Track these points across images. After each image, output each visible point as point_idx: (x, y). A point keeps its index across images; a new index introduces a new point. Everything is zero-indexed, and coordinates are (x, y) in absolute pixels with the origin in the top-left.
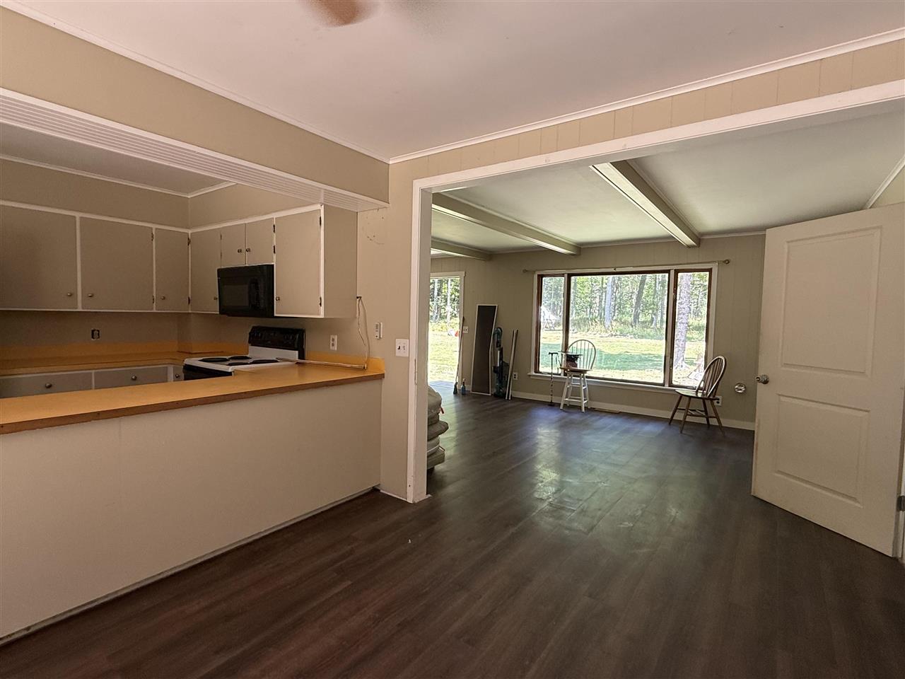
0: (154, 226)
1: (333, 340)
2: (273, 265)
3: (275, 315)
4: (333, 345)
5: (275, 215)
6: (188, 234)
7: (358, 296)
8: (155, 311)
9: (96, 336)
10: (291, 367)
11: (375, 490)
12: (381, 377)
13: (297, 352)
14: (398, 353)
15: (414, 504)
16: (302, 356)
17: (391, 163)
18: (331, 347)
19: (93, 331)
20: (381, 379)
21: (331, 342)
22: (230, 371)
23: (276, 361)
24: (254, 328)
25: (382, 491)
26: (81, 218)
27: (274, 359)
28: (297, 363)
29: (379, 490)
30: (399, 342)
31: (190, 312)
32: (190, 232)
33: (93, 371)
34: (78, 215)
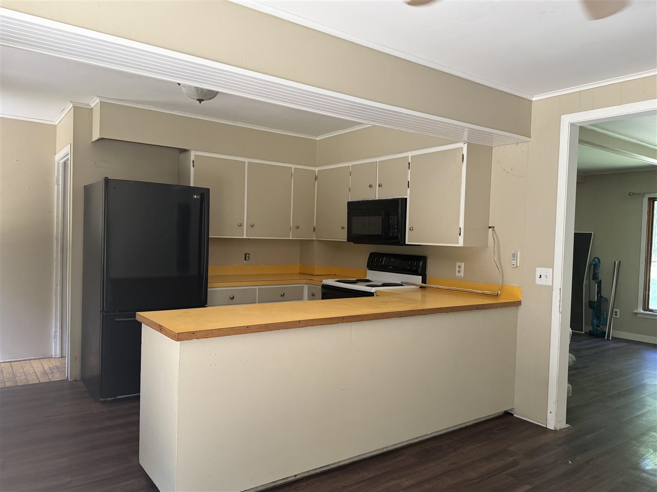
0: (293, 166)
1: (459, 267)
2: (406, 198)
3: (407, 243)
4: (459, 272)
5: (410, 154)
6: (315, 171)
7: (490, 226)
8: (291, 238)
9: (247, 258)
10: (415, 291)
11: (508, 414)
12: (518, 304)
13: (421, 277)
14: (538, 281)
15: (555, 431)
16: (424, 281)
17: (534, 99)
18: (457, 274)
19: (246, 254)
20: (518, 306)
21: (457, 269)
22: (373, 291)
23: (402, 285)
24: (371, 254)
25: (515, 415)
26: (249, 163)
27: (400, 283)
28: (421, 287)
29: (513, 415)
30: (539, 271)
31: (314, 239)
32: (317, 169)
33: (257, 287)
34: (246, 160)
